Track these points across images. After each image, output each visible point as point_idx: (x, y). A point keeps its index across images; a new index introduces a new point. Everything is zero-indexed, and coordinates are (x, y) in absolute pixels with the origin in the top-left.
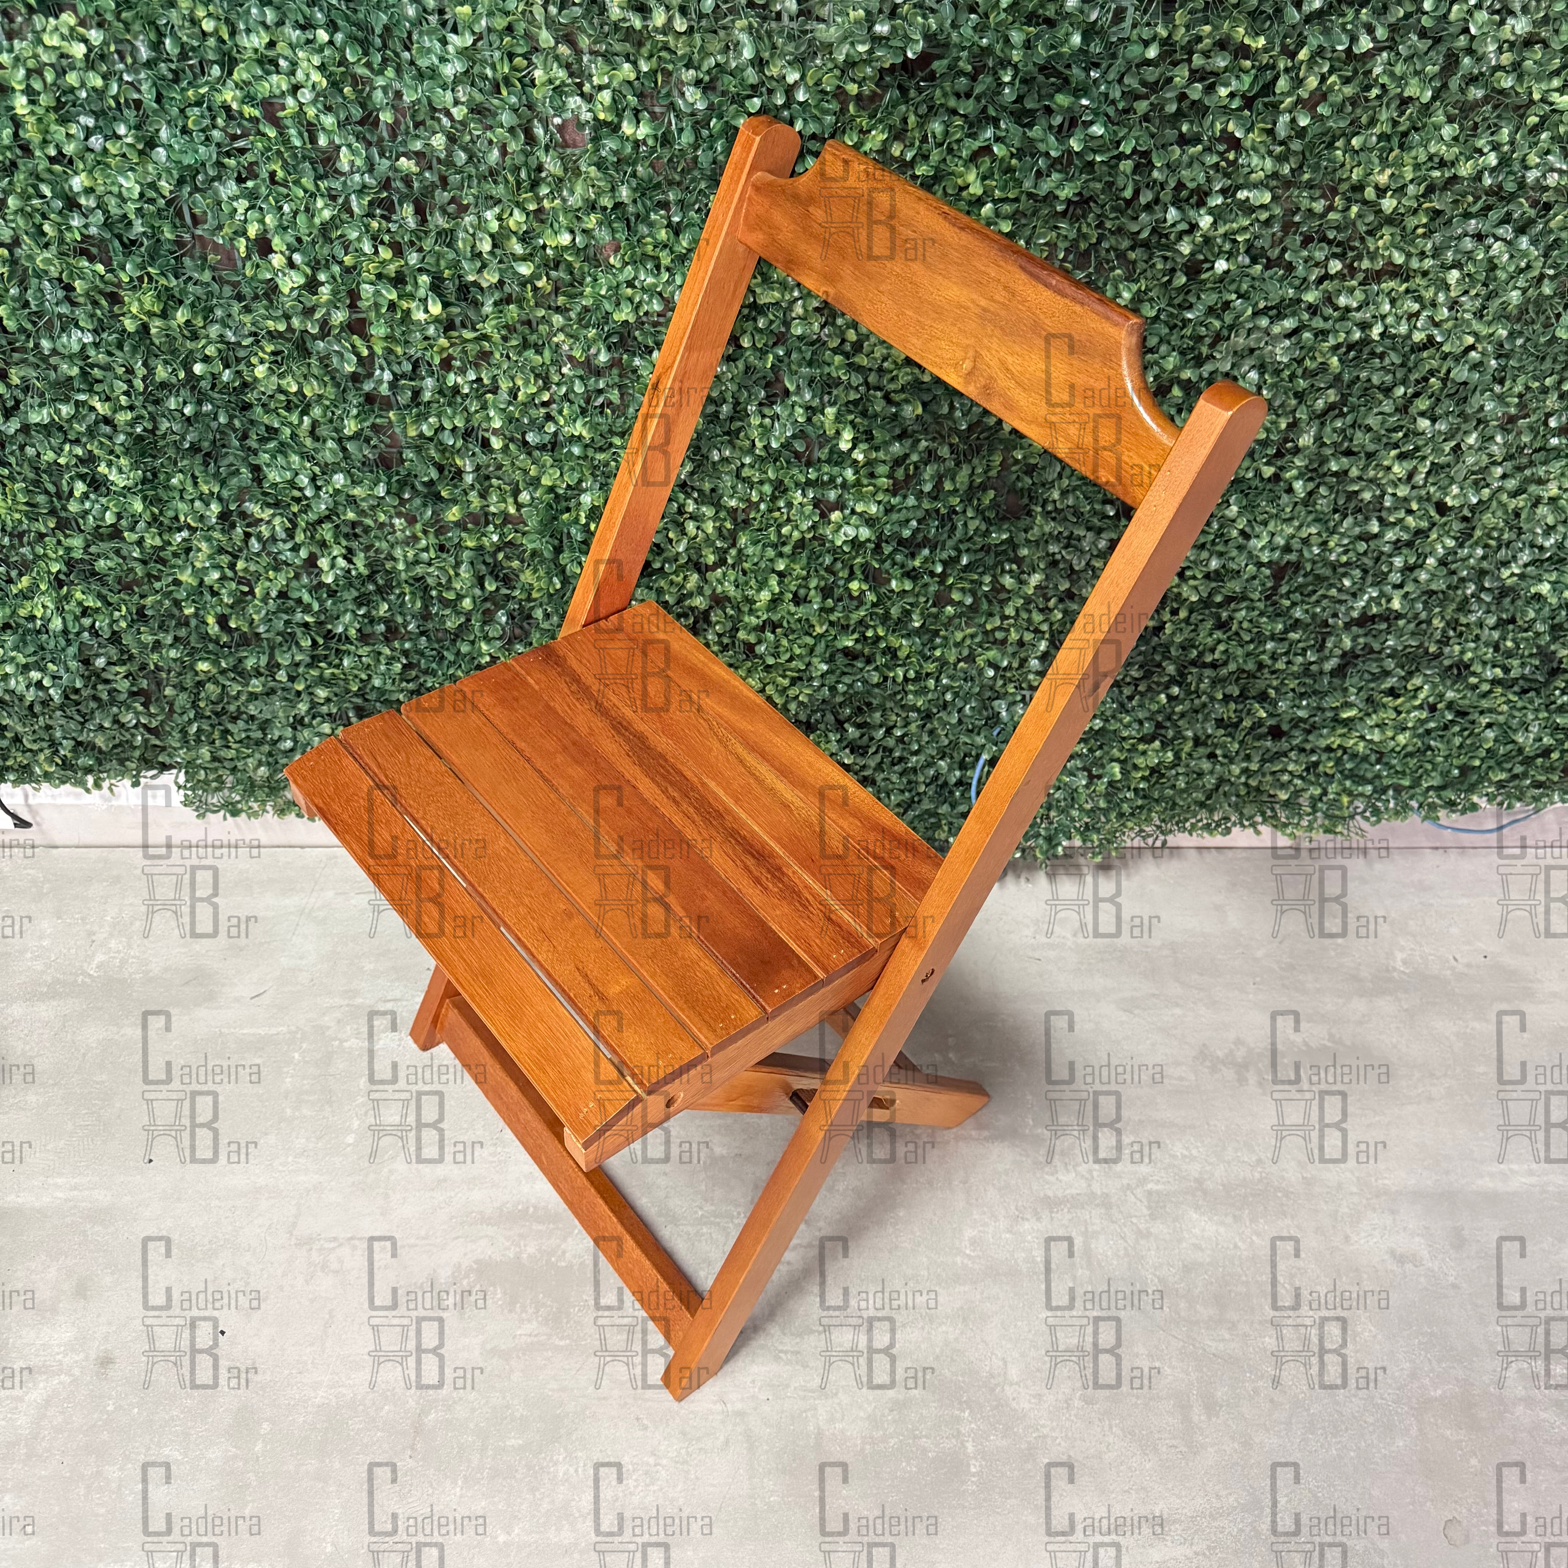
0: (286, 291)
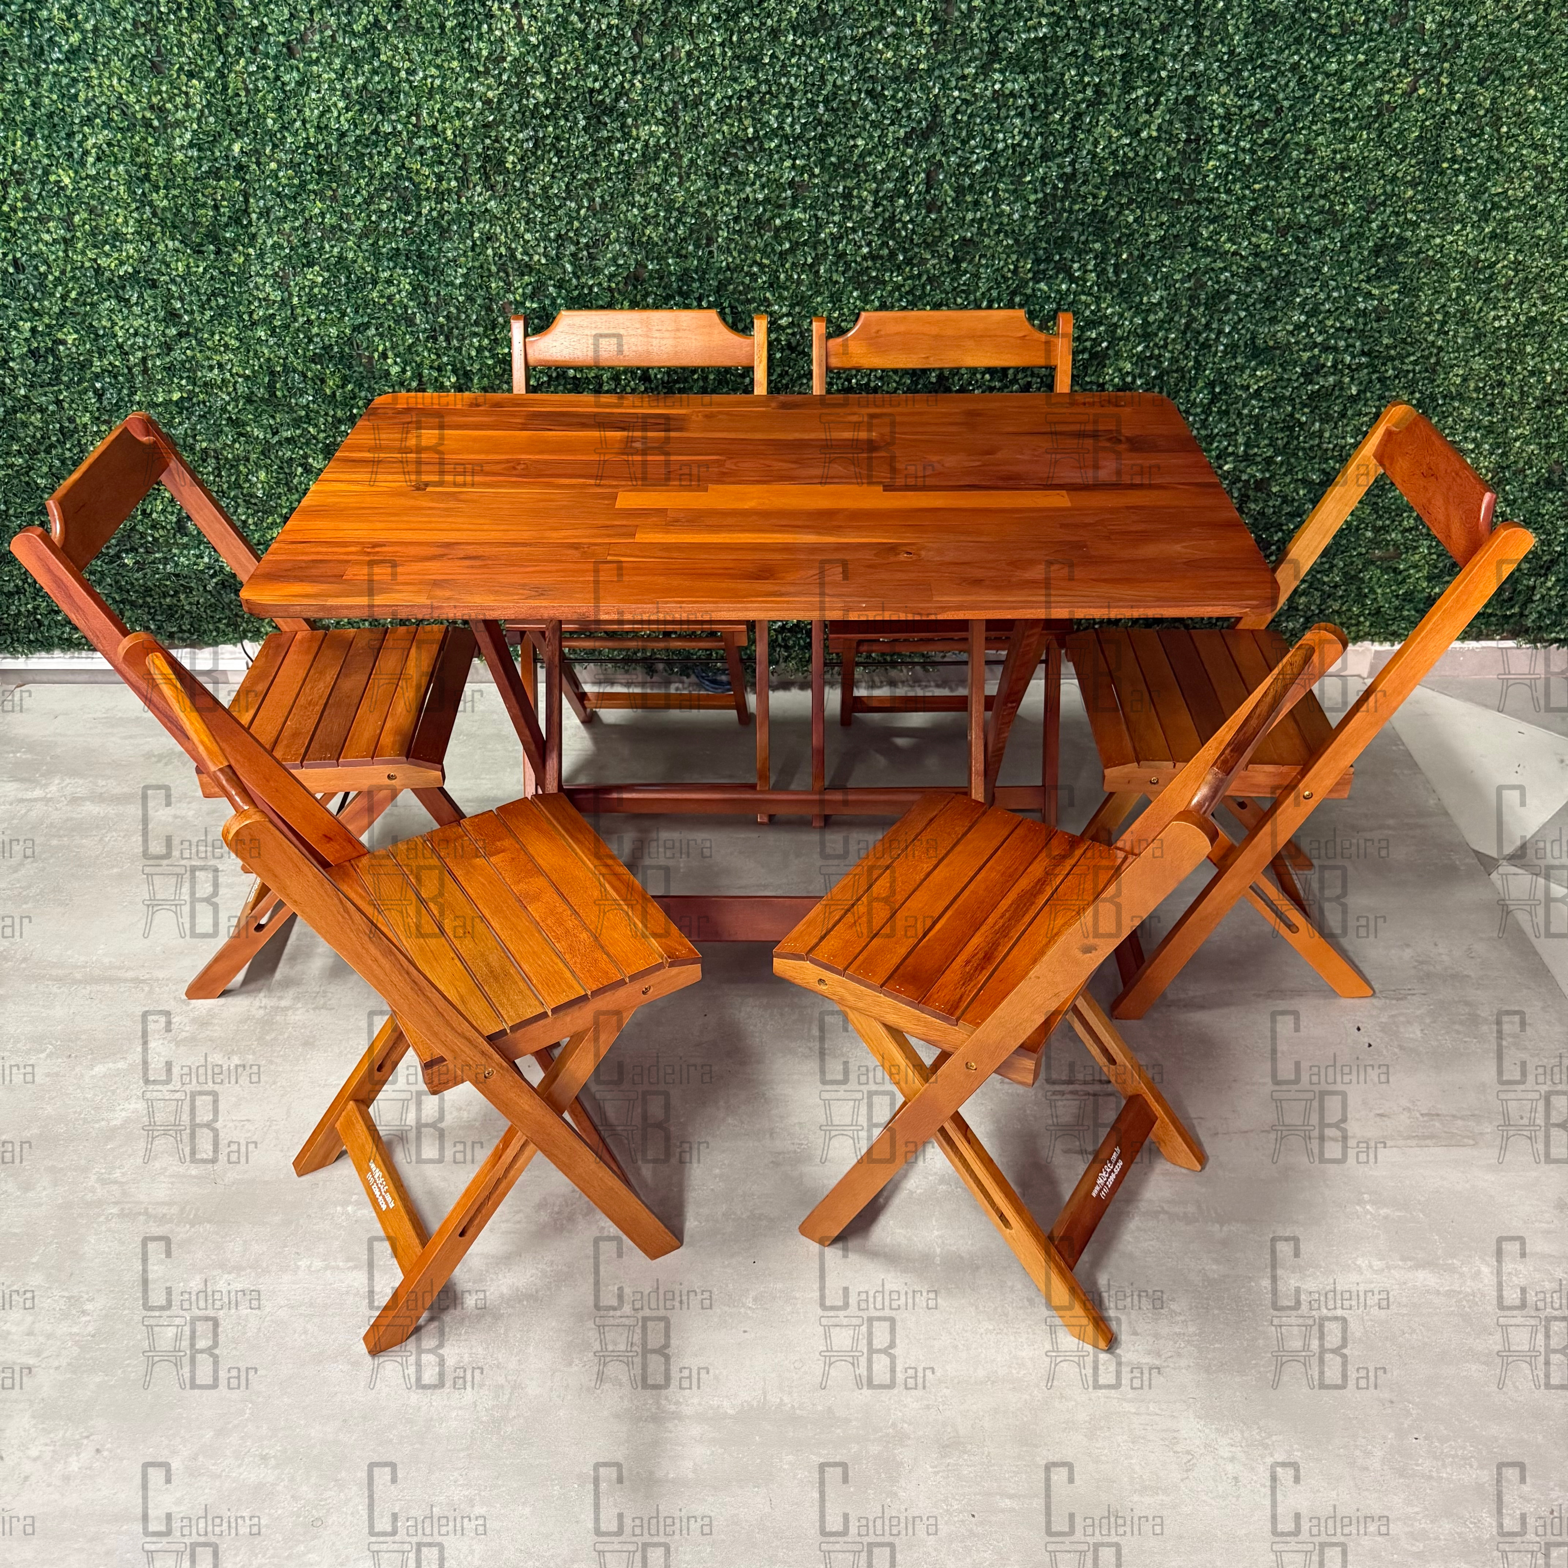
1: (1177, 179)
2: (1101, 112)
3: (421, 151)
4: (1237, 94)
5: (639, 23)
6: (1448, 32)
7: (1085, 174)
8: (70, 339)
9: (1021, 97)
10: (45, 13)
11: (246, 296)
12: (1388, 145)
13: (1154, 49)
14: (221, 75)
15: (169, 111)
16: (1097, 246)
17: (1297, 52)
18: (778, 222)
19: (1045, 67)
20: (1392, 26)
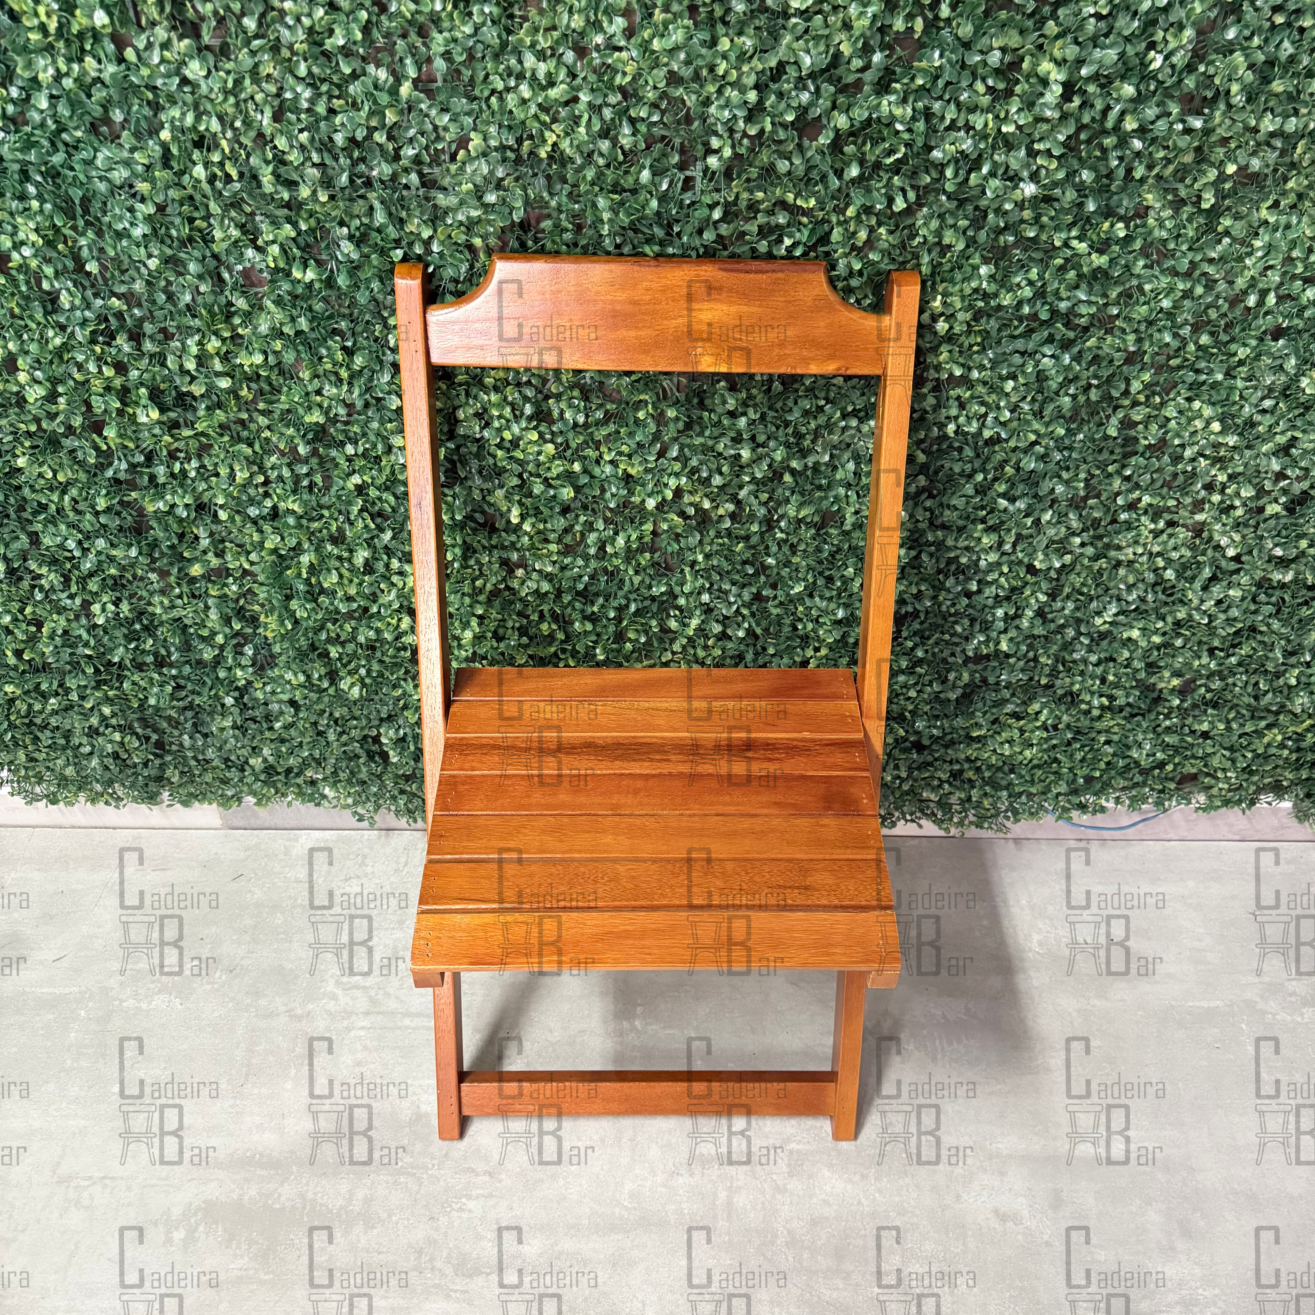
0: (31, 400)
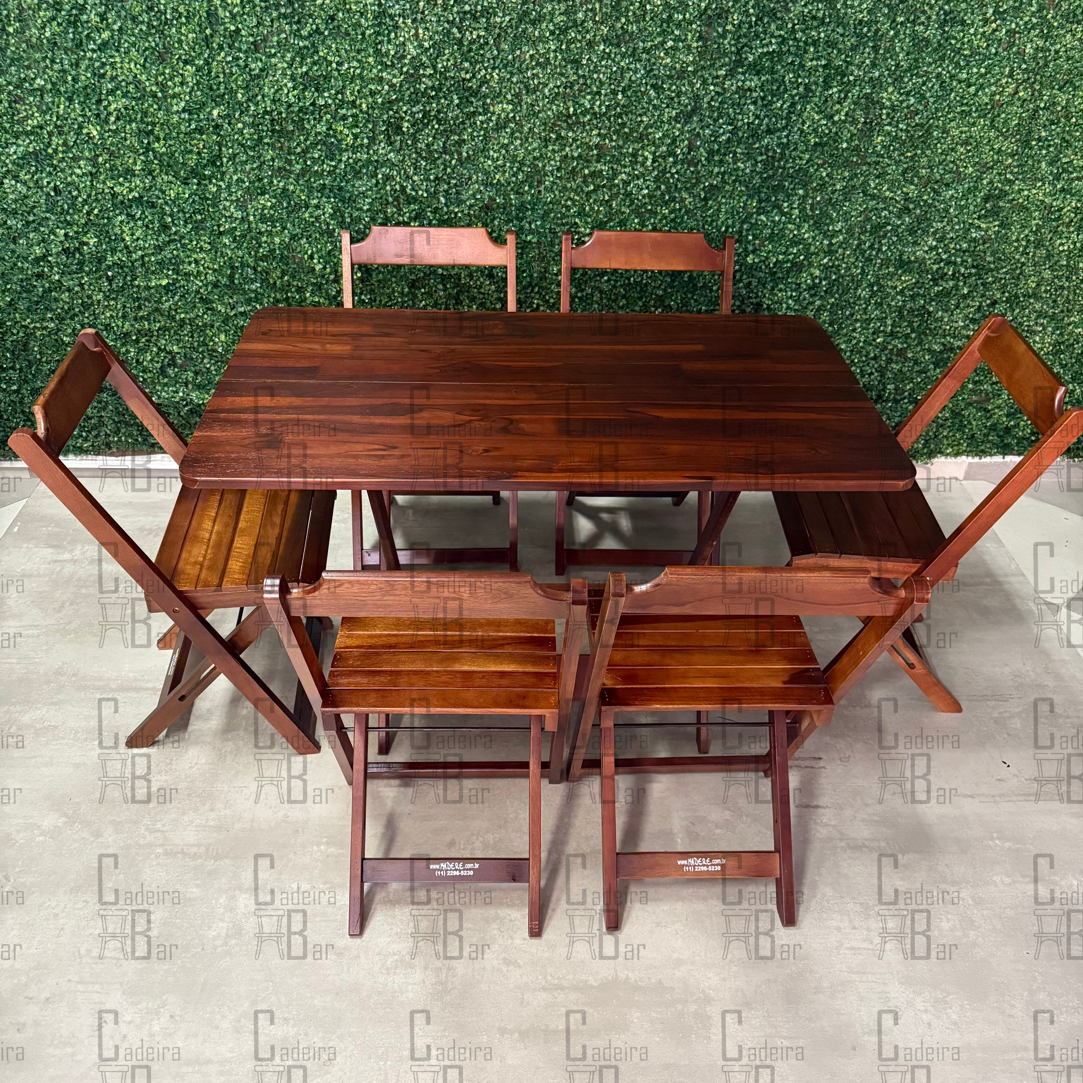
1: (857, 148)
2: (808, 103)
3: (344, 118)
4: (899, 93)
5: (499, 35)
6: (1040, 55)
7: (796, 143)
8: (92, 242)
9: (755, 91)
10: (85, 17)
11: (217, 214)
12: (997, 129)
13: (845, 61)
14: (207, 63)
15: (170, 87)
16: (801, 192)
17: (940, 66)
18: (586, 172)
19: (772, 72)
20: (1004, 50)
